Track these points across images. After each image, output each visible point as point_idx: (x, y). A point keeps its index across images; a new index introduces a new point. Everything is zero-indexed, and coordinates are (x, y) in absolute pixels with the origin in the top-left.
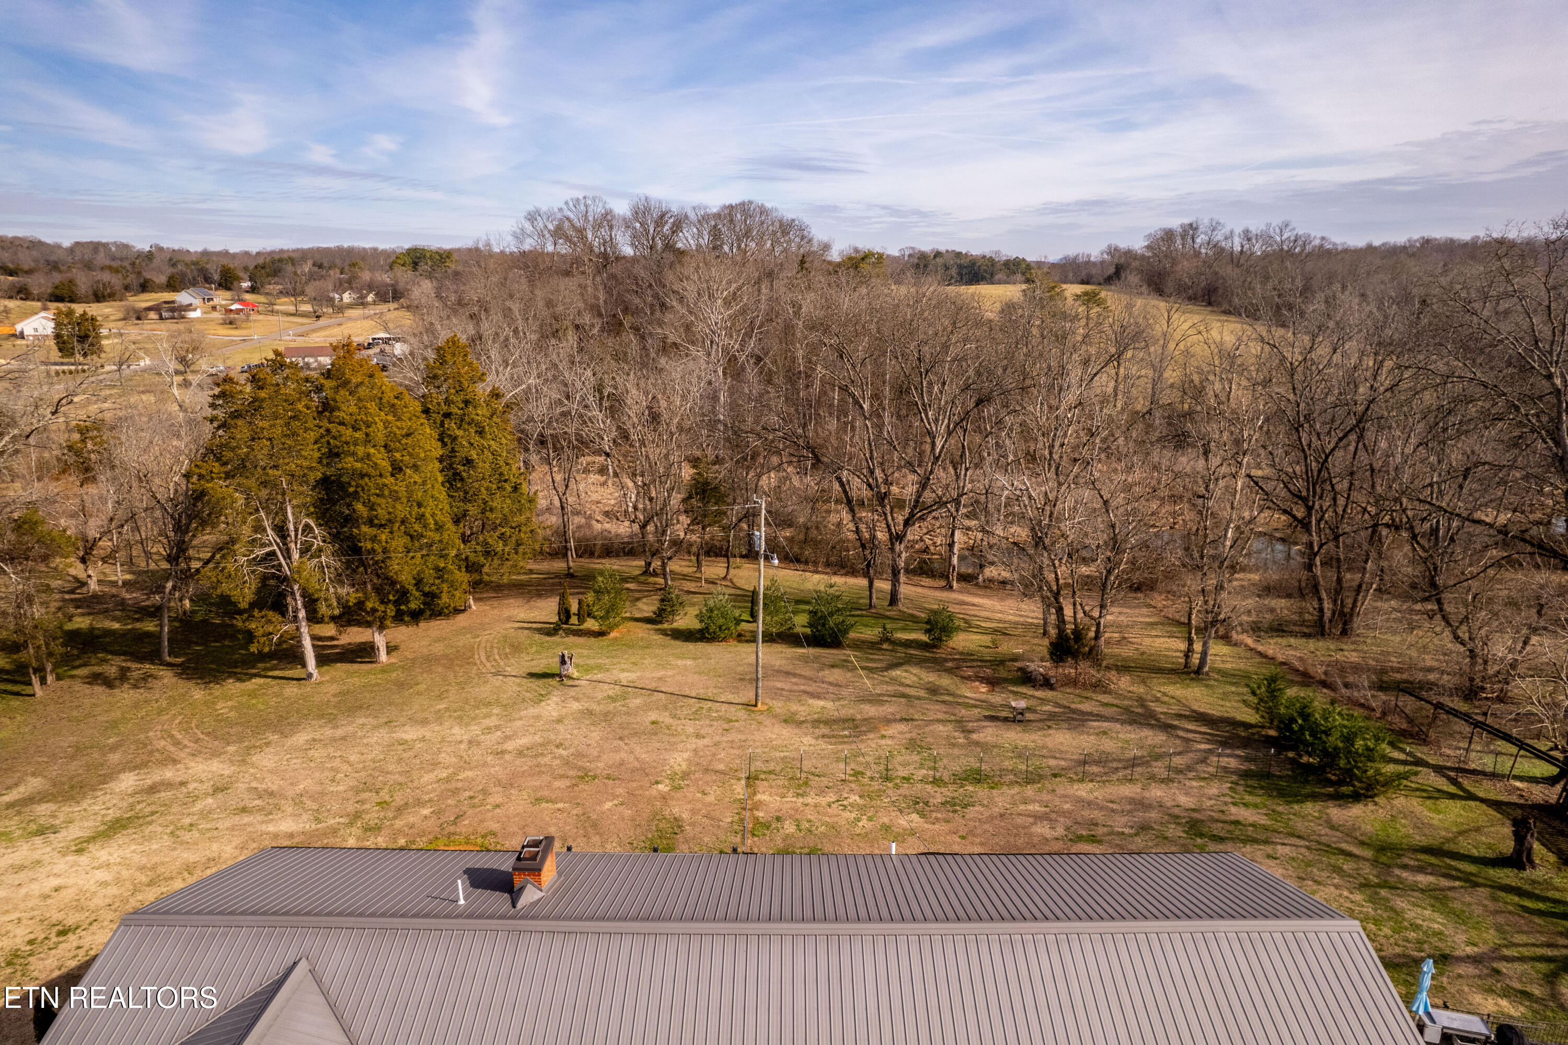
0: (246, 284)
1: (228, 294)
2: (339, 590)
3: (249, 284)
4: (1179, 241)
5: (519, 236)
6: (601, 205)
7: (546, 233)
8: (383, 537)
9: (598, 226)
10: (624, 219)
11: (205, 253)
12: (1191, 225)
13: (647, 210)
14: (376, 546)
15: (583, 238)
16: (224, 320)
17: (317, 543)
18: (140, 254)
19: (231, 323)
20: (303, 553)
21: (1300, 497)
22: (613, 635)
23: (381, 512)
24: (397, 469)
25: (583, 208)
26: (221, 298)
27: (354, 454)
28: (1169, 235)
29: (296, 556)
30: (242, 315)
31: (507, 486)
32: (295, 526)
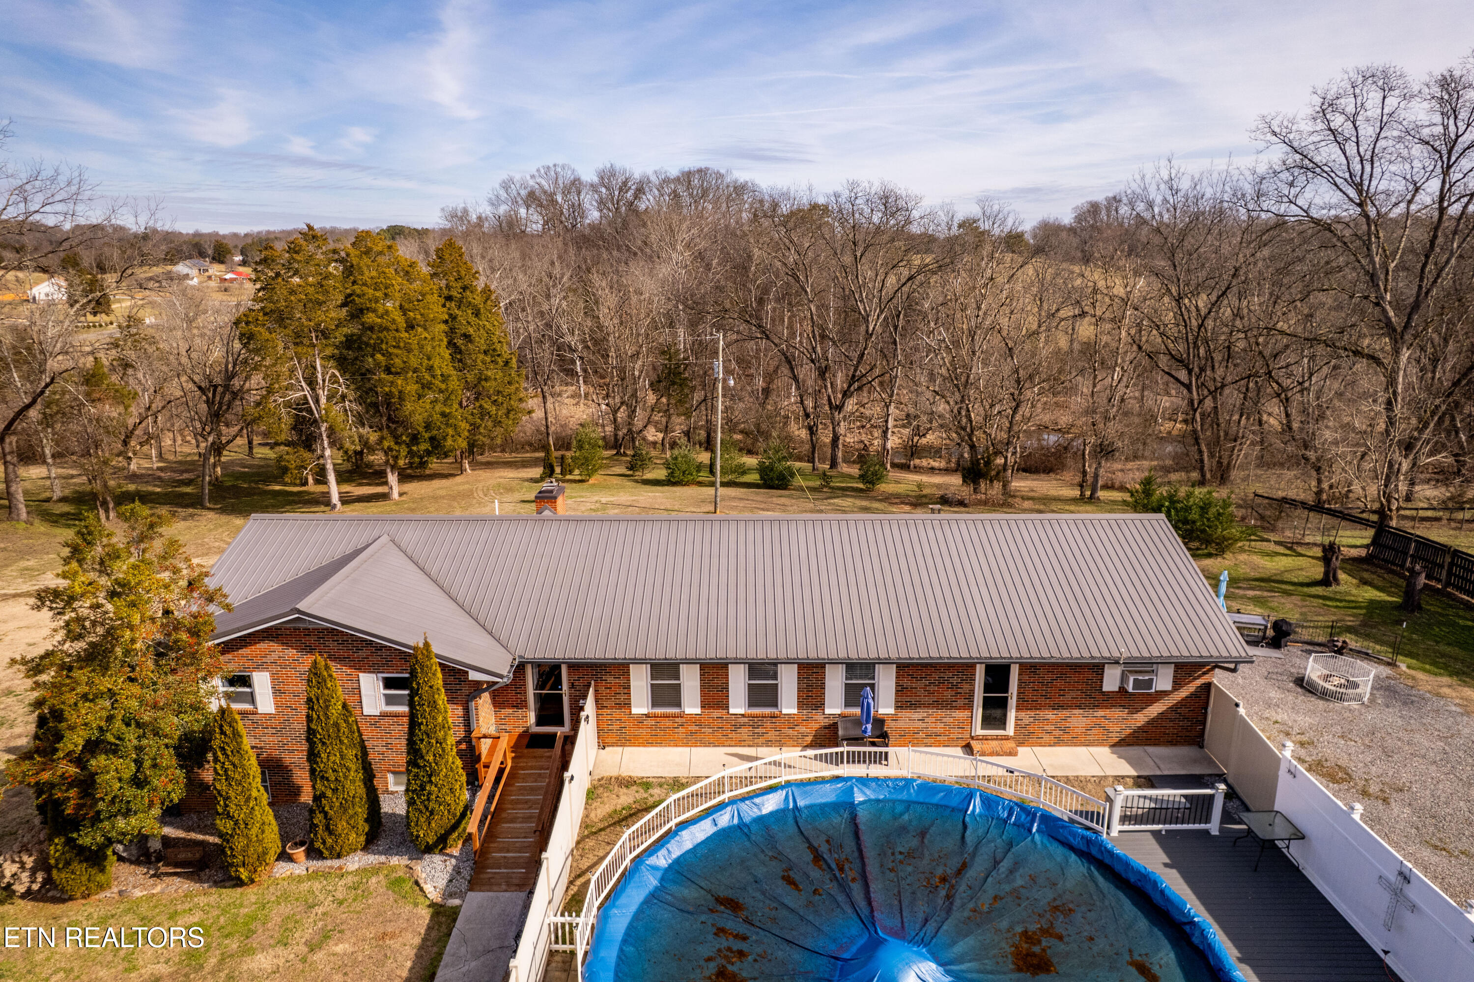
0: (238, 258)
1: (222, 267)
2: (361, 430)
3: (241, 258)
4: (1104, 213)
5: (495, 202)
6: (569, 172)
7: (519, 199)
8: (399, 382)
9: (566, 191)
10: (592, 185)
11: (197, 235)
12: (1114, 198)
13: (612, 173)
14: (393, 390)
15: (553, 202)
16: (220, 288)
17: (342, 389)
18: (136, 236)
19: (226, 290)
20: (329, 398)
21: (1181, 361)
22: (591, 482)
23: (397, 361)
24: (410, 327)
25: (553, 173)
26: (216, 270)
27: (374, 311)
28: (1094, 208)
29: (323, 400)
30: (235, 285)
31: (499, 360)
32: (323, 375)
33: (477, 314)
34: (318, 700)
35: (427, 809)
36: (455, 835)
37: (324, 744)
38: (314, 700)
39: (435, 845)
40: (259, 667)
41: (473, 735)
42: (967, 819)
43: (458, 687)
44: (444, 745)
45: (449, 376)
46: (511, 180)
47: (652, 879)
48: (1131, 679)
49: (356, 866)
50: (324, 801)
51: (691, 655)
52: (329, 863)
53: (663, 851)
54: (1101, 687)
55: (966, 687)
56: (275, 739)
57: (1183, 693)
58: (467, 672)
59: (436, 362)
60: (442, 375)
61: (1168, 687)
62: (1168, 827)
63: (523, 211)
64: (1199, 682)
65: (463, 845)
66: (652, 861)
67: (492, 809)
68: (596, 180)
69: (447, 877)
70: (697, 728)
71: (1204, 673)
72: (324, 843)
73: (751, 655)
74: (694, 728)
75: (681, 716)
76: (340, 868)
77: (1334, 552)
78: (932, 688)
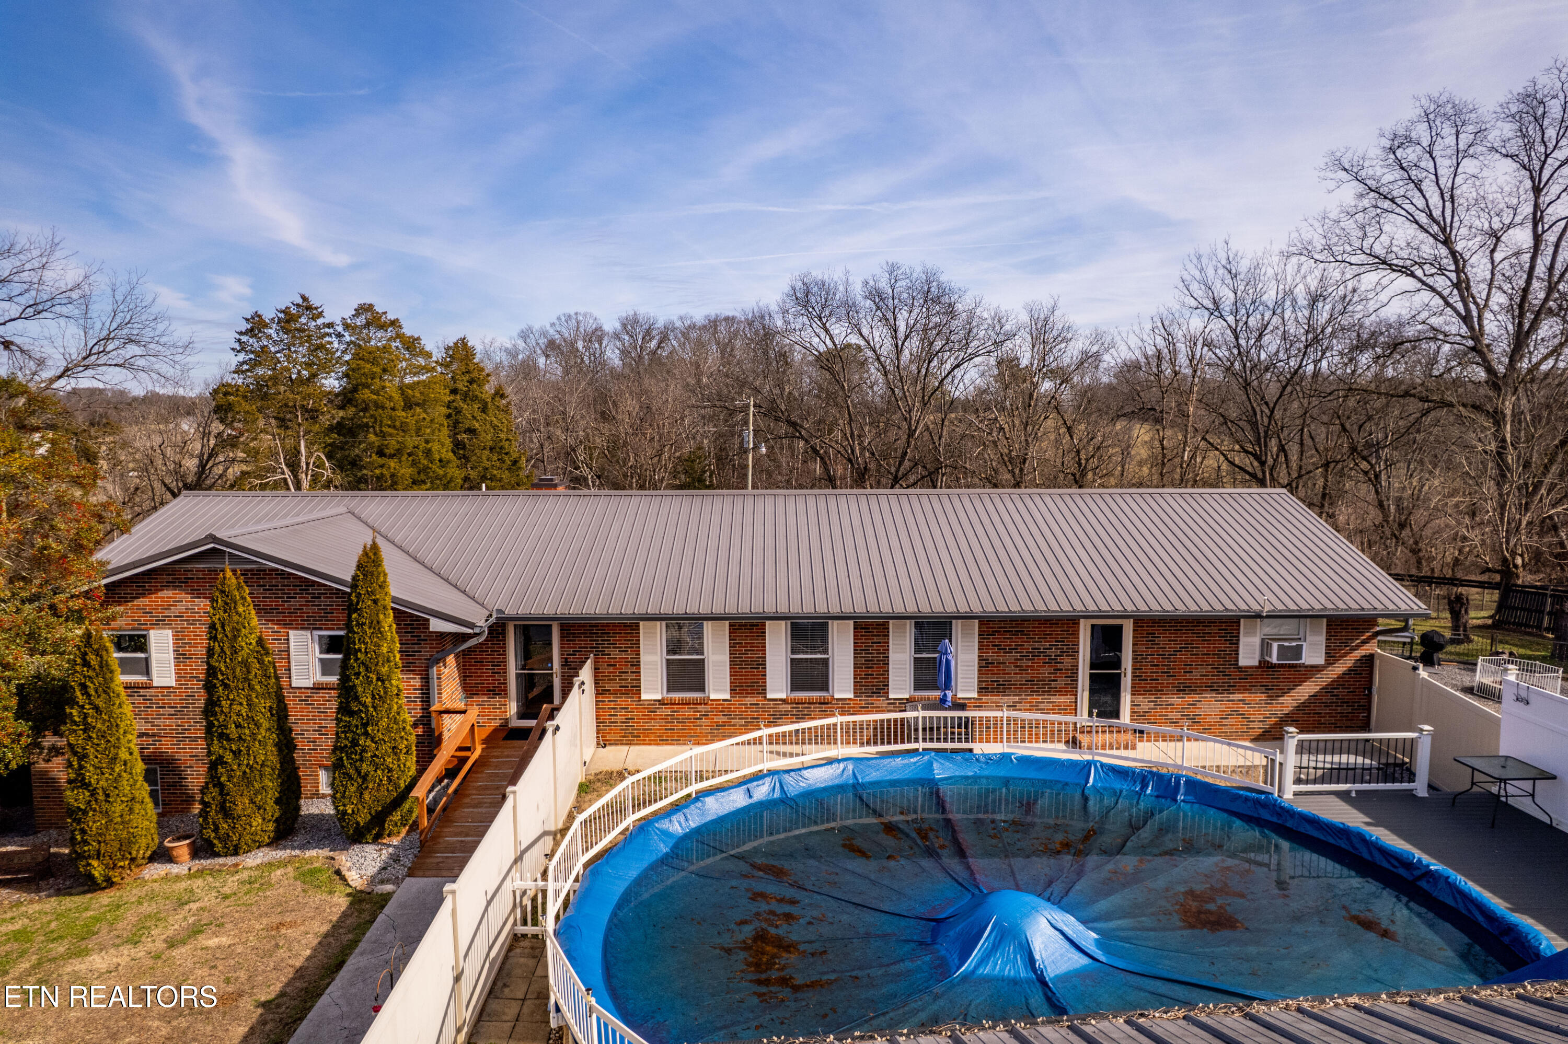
5: (512, 352)
6: (591, 321)
7: (537, 349)
8: (392, 465)
9: (587, 340)
10: (614, 333)
13: (636, 321)
14: (385, 472)
15: (574, 350)
17: (327, 474)
23: (392, 442)
24: (408, 406)
25: (574, 321)
31: (506, 458)
32: (308, 458)
33: (484, 410)
34: (223, 627)
35: (359, 773)
36: (396, 816)
37: (226, 686)
38: (218, 626)
39: (368, 827)
40: (159, 623)
41: (433, 708)
42: (1087, 792)
43: (416, 648)
44: (387, 684)
45: (448, 462)
46: (530, 329)
47: (662, 845)
48: (1275, 646)
49: (259, 861)
50: (221, 770)
51: (718, 609)
52: (221, 860)
53: (679, 817)
54: (1237, 660)
55: (1068, 661)
56: (172, 722)
57: (1339, 669)
58: (428, 620)
59: (435, 447)
60: (440, 461)
61: (1320, 660)
62: (1358, 786)
63: (541, 361)
64: (1358, 654)
65: (408, 833)
66: (664, 825)
67: (450, 791)
68: (618, 326)
69: (378, 865)
70: (725, 719)
71: (1364, 642)
72: (216, 829)
73: (795, 609)
74: (721, 719)
75: (704, 702)
76: (236, 865)
77: (1462, 604)
78: (1025, 663)
